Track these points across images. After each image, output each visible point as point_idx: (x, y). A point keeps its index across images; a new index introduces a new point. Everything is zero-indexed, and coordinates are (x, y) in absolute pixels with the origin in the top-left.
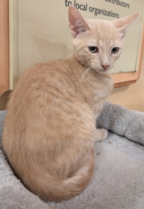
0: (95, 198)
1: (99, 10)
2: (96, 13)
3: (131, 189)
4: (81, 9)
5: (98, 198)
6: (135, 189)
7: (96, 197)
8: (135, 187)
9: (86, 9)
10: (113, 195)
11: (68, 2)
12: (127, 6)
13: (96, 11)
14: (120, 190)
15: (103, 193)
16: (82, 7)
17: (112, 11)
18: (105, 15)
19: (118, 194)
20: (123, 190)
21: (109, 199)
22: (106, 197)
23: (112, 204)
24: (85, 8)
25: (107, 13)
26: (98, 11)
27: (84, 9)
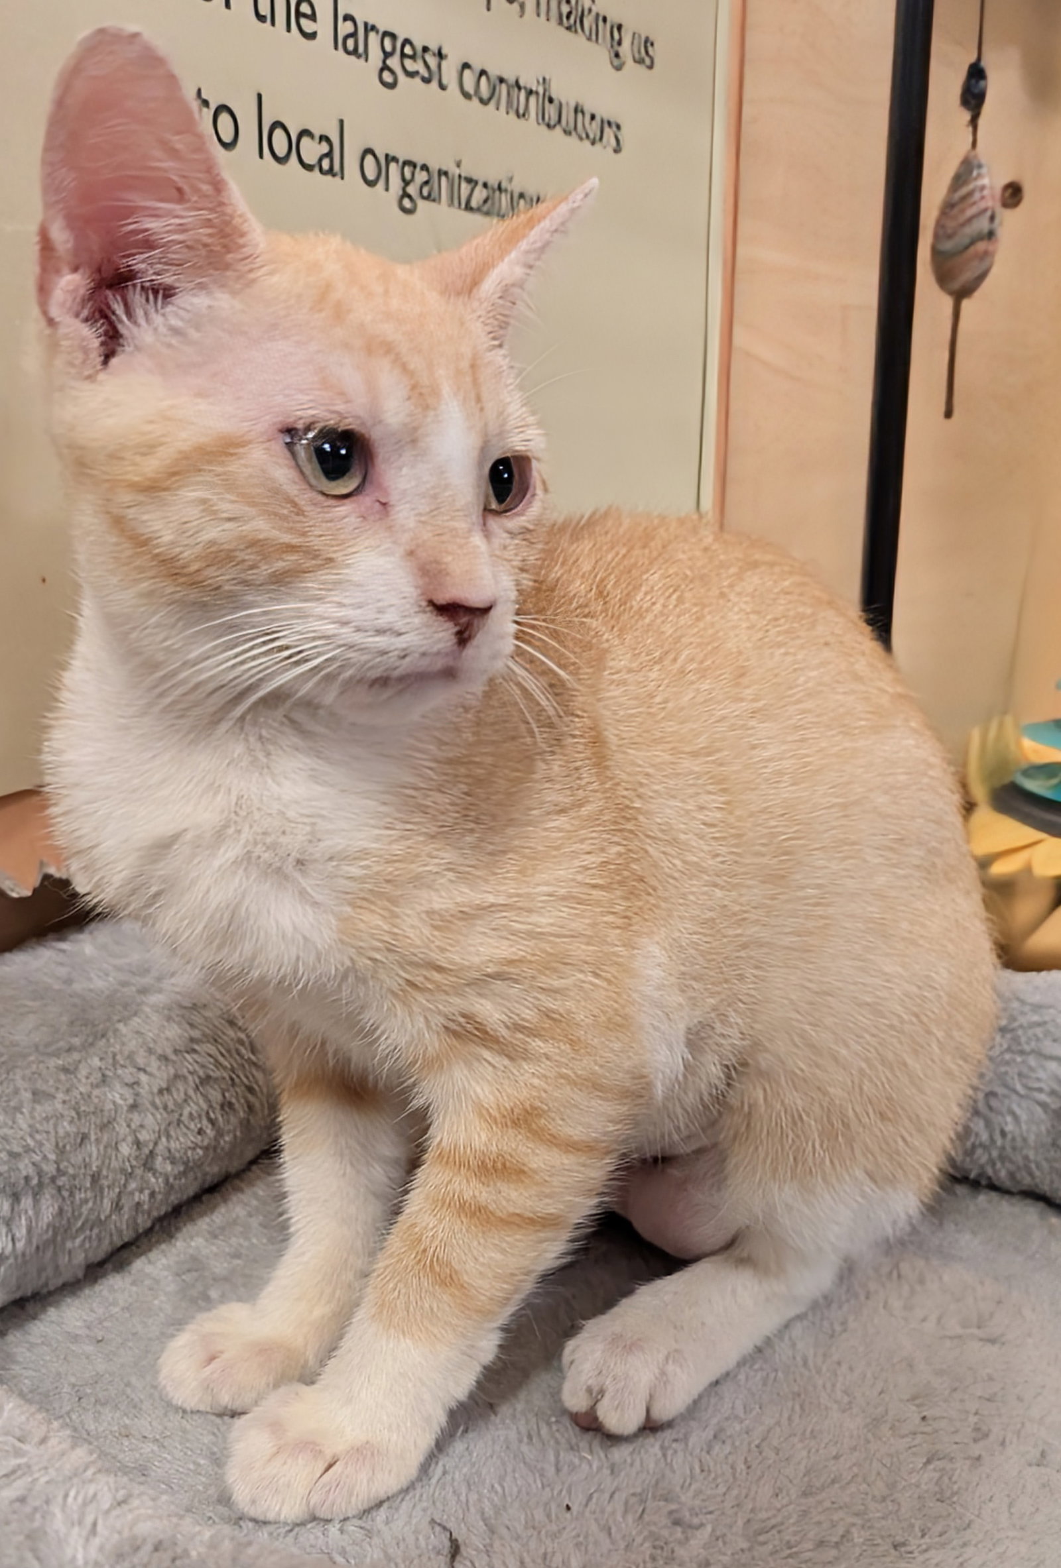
0: (698, 1533)
1: (425, 168)
2: (404, 194)
3: (903, 1437)
4: (308, 167)
5: (709, 1528)
6: (928, 1429)
7: (702, 1525)
8: (924, 1418)
9: (337, 167)
10: (805, 1494)
11: (213, 107)
12: (609, 133)
13: (406, 183)
14: (836, 1458)
15: (735, 1492)
16: (311, 150)
17: (511, 180)
18: (468, 208)
19: (833, 1482)
20: (854, 1449)
21: (789, 1517)
22: (763, 1515)
23: (821, 1544)
24: (329, 155)
25: (479, 194)
26: (421, 176)
27: (326, 164)
